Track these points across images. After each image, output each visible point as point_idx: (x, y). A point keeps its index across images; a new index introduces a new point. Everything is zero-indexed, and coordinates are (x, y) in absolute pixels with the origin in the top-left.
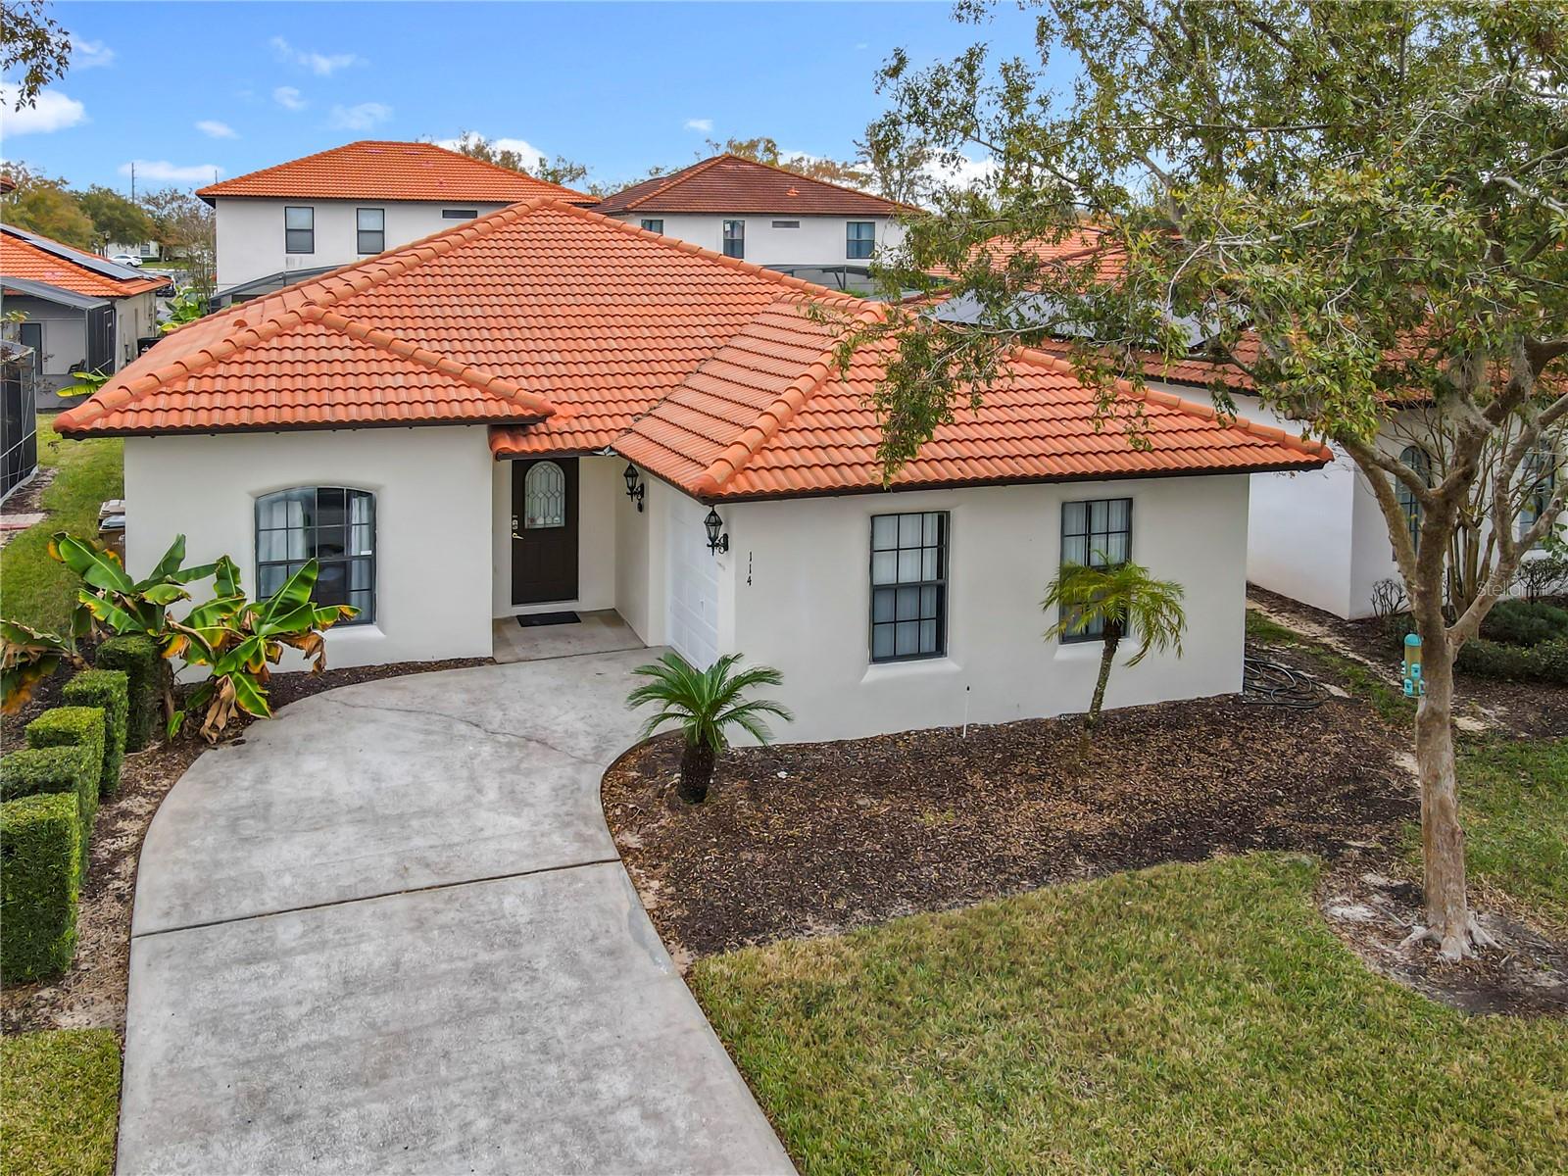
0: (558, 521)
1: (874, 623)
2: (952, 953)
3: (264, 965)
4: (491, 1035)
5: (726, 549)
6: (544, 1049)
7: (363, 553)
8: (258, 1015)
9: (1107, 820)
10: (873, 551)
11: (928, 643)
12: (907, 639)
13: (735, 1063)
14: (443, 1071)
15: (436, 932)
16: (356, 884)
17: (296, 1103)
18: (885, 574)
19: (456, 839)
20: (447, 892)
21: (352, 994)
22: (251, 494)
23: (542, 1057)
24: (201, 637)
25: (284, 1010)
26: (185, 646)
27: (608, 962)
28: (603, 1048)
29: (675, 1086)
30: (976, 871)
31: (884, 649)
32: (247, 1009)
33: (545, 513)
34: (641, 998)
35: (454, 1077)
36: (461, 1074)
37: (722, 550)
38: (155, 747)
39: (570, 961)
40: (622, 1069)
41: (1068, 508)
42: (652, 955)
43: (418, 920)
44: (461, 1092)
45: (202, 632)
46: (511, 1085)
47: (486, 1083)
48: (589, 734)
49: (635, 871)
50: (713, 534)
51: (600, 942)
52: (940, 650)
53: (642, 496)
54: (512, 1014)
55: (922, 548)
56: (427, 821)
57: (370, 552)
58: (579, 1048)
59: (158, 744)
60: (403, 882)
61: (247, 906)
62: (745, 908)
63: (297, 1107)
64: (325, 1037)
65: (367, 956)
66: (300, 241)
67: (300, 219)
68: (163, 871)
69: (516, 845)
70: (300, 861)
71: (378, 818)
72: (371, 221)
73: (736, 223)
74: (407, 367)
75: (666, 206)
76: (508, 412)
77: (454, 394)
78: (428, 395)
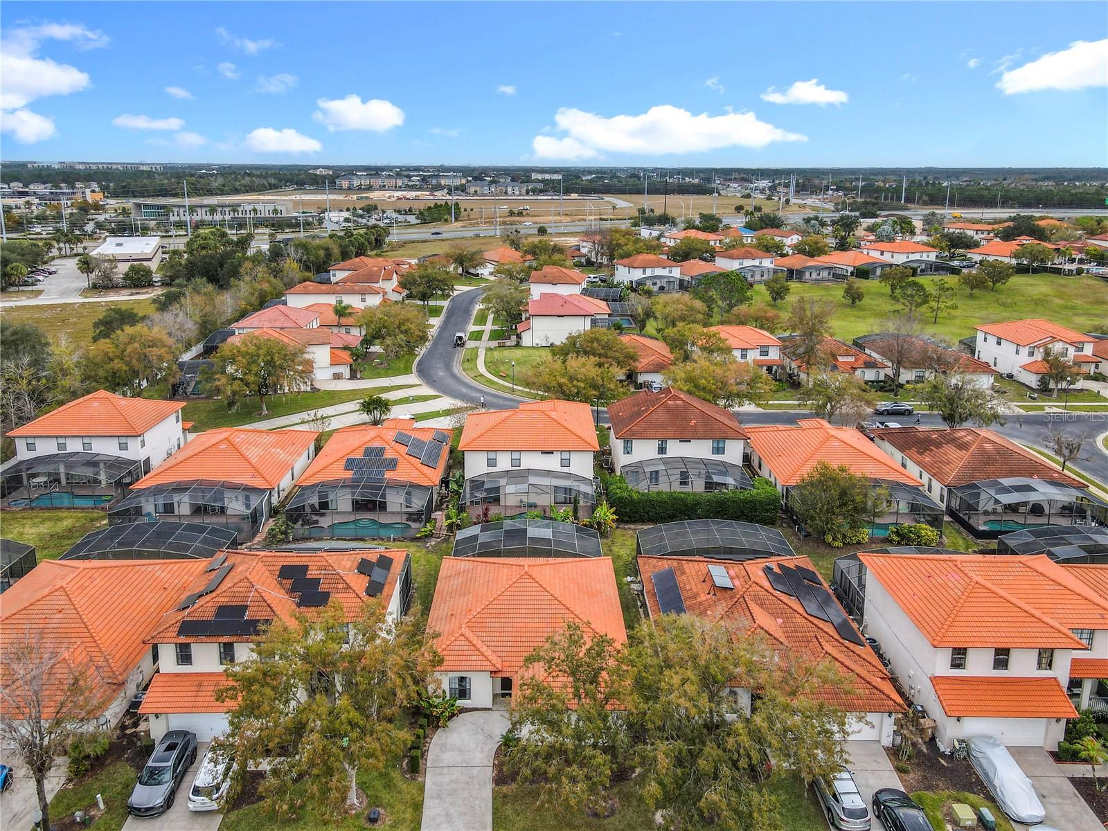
3: (442, 775)
8: (440, 783)
15: (464, 775)
17: (442, 796)
19: (471, 757)
20: (467, 768)
21: (451, 782)
25: (443, 783)
27: (483, 785)
39: (480, 783)
43: (463, 771)
49: (494, 769)
51: (484, 782)
56: (468, 753)
60: (462, 765)
61: (441, 764)
65: (454, 777)
66: (492, 463)
67: (492, 456)
68: (431, 756)
69: (479, 760)
70: (449, 757)
71: (461, 751)
72: (516, 456)
73: (663, 441)
74: (477, 653)
75: (633, 435)
76: (493, 669)
77: (484, 663)
78: (479, 663)
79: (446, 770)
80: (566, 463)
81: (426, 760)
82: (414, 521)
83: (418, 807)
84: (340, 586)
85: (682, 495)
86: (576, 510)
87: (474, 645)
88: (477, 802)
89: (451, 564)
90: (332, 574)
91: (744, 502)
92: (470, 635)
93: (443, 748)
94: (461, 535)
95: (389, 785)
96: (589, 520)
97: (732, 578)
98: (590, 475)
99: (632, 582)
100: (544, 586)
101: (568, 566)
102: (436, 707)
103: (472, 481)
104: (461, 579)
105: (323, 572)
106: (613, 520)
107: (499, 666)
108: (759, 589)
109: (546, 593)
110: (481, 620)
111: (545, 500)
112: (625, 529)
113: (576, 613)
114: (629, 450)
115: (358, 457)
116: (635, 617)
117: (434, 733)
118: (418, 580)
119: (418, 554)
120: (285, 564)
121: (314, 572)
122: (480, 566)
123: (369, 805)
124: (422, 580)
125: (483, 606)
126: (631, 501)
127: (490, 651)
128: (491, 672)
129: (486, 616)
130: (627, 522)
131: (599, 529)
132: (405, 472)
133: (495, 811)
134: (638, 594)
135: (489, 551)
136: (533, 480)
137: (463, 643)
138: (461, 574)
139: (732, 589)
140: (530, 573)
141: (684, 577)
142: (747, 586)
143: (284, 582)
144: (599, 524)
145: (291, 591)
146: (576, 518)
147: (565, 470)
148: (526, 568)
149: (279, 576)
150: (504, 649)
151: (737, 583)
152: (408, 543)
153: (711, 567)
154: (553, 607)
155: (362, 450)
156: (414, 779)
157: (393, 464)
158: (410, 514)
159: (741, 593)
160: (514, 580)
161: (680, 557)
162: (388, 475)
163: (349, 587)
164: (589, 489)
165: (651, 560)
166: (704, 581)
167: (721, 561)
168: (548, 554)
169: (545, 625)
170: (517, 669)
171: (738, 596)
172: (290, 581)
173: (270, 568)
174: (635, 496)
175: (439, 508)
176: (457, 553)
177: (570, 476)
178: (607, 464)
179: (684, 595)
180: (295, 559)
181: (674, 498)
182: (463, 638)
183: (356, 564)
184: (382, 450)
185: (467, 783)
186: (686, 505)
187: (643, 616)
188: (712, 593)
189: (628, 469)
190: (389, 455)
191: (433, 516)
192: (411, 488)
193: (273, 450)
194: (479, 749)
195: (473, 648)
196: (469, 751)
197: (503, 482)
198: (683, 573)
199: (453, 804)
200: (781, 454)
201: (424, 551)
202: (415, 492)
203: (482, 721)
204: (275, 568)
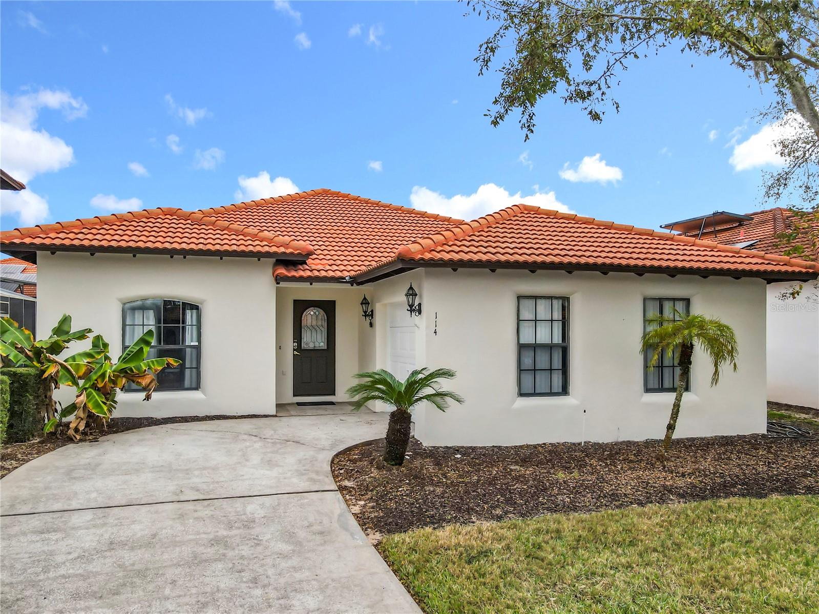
0: (322, 344)
1: (520, 370)
2: (584, 534)
3: (53, 534)
4: (214, 572)
5: (420, 313)
6: (255, 581)
7: (192, 344)
8: (32, 559)
9: (689, 480)
10: (519, 320)
11: (557, 386)
12: (542, 382)
13: (409, 592)
14: (167, 591)
15: (191, 521)
16: (142, 498)
17: (37, 607)
18: (527, 337)
19: (222, 479)
20: (206, 503)
21: (113, 549)
22: (120, 300)
23: (251, 585)
24: (69, 367)
25: (56, 557)
26: (56, 369)
27: (318, 538)
28: (302, 581)
29: (357, 603)
30: (597, 500)
31: (528, 388)
32: (27, 555)
33: (314, 340)
34: (339, 555)
35: (174, 595)
36: (181, 593)
37: (417, 314)
38: (36, 441)
39: (288, 536)
40: (315, 593)
41: (648, 302)
42: (352, 535)
43: (180, 515)
44: (177, 603)
45: (71, 365)
46: (220, 600)
47: (200, 598)
48: (329, 439)
49: (348, 497)
50: (411, 302)
51: (314, 527)
52: (565, 391)
53: (372, 318)
54: (234, 562)
55: (552, 320)
56: (205, 472)
57: (197, 344)
58: (282, 581)
59: (38, 440)
60: (177, 497)
61: (57, 506)
62: (426, 512)
63: (36, 610)
64: (81, 571)
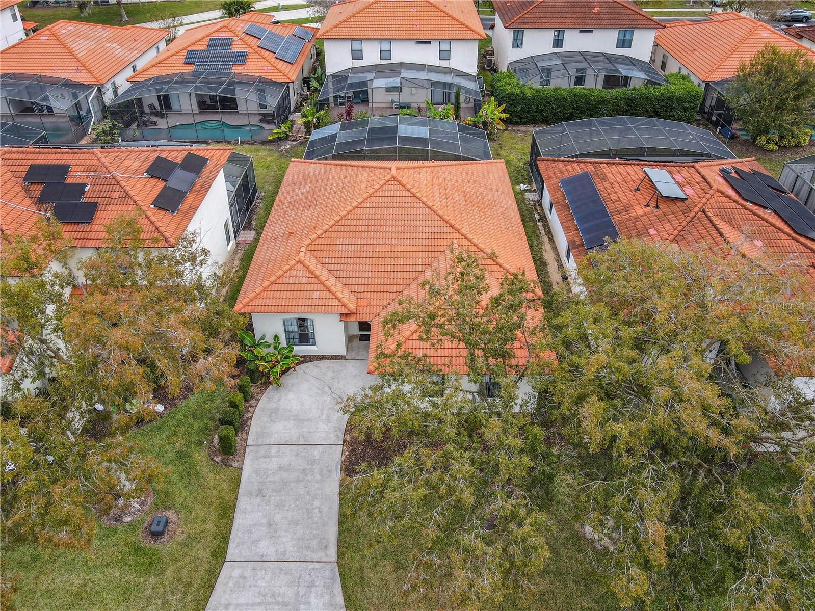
3: (268, 459)
4: (301, 487)
7: (311, 331)
8: (264, 471)
14: (290, 493)
15: (300, 457)
16: (289, 440)
19: (312, 430)
20: (306, 446)
21: (281, 470)
22: (282, 319)
23: (307, 494)
24: (267, 365)
25: (268, 471)
27: (328, 473)
28: (318, 495)
29: (327, 506)
32: (262, 469)
34: (331, 484)
36: (293, 494)
38: (260, 384)
39: (321, 472)
40: (320, 500)
42: (337, 474)
43: (297, 453)
44: (292, 498)
46: (300, 499)
47: (296, 497)
49: (344, 448)
51: (329, 468)
54: (306, 482)
56: (308, 423)
58: (314, 493)
60: (297, 442)
61: (268, 442)
63: (266, 494)
64: (274, 480)
65: (285, 461)
66: (357, 55)
67: (357, 46)
68: (255, 427)
69: (323, 435)
70: (280, 430)
71: (299, 420)
72: (386, 46)
73: (560, 31)
74: (321, 287)
75: (526, 23)
76: (343, 310)
77: (331, 302)
78: (324, 302)
79: (274, 450)
80: (445, 55)
81: (247, 433)
82: (269, 122)
83: (227, 512)
84: (116, 195)
85: (585, 91)
86: (457, 108)
87: (317, 277)
88: (317, 503)
89: (299, 167)
90: (105, 177)
91: (659, 99)
92: (311, 262)
93: (274, 414)
94: (316, 135)
95: (190, 474)
96: (473, 119)
97: (681, 186)
98: (473, 70)
99: (526, 190)
100: (418, 195)
101: (449, 171)
102: (263, 358)
103: (334, 76)
104: (308, 186)
105: (92, 174)
106: (502, 120)
107: (352, 306)
108: (724, 199)
109: (421, 205)
110: (329, 241)
111: (420, 97)
112: (514, 131)
113: (463, 231)
114: (519, 42)
115: (201, 49)
116: (534, 232)
117: (263, 392)
118: (266, 187)
119: (269, 159)
120: (37, 162)
121: (79, 174)
122: (334, 170)
123: (156, 507)
124: (271, 188)
125: (332, 223)
126: (524, 99)
127: (340, 285)
128: (341, 315)
129: (335, 235)
130: (517, 124)
131: (485, 128)
132: (255, 68)
133: (343, 518)
134: (534, 205)
135: (349, 152)
136: (405, 74)
137: (300, 274)
138: (309, 181)
139: (683, 200)
140: (399, 178)
141: (607, 184)
142: (708, 196)
143: (33, 188)
144: (485, 123)
145: (41, 201)
146: (457, 117)
147: (444, 64)
148: (394, 171)
149: (25, 180)
150: (360, 281)
151: (689, 191)
152: (258, 147)
153: (649, 171)
154: (430, 223)
155: (205, 42)
156: (226, 464)
157: (241, 58)
158: (264, 115)
159: (700, 205)
160: (376, 187)
161: (596, 160)
162: (236, 70)
163: (128, 196)
164: (472, 86)
165: (556, 164)
166: (637, 189)
167: (662, 164)
168: (424, 156)
169: (419, 248)
170: (378, 310)
171: (696, 210)
172: (40, 188)
173: (14, 168)
174: (528, 93)
175: (297, 109)
176: (310, 155)
177: (449, 71)
178: (489, 65)
179: (610, 207)
180: (53, 156)
181: (575, 95)
182: (300, 266)
183: (147, 165)
184: (229, 42)
185: (304, 471)
186: (589, 103)
187: (543, 232)
188: (653, 204)
189: (516, 65)
190: (237, 47)
191: (291, 117)
192: (263, 85)
193: (108, 45)
194: (324, 417)
195: (314, 281)
196: (310, 420)
197: (370, 76)
198: (604, 179)
199: (280, 506)
200: (695, 48)
201: (276, 155)
202: (269, 90)
203: (330, 374)
204: (21, 168)
